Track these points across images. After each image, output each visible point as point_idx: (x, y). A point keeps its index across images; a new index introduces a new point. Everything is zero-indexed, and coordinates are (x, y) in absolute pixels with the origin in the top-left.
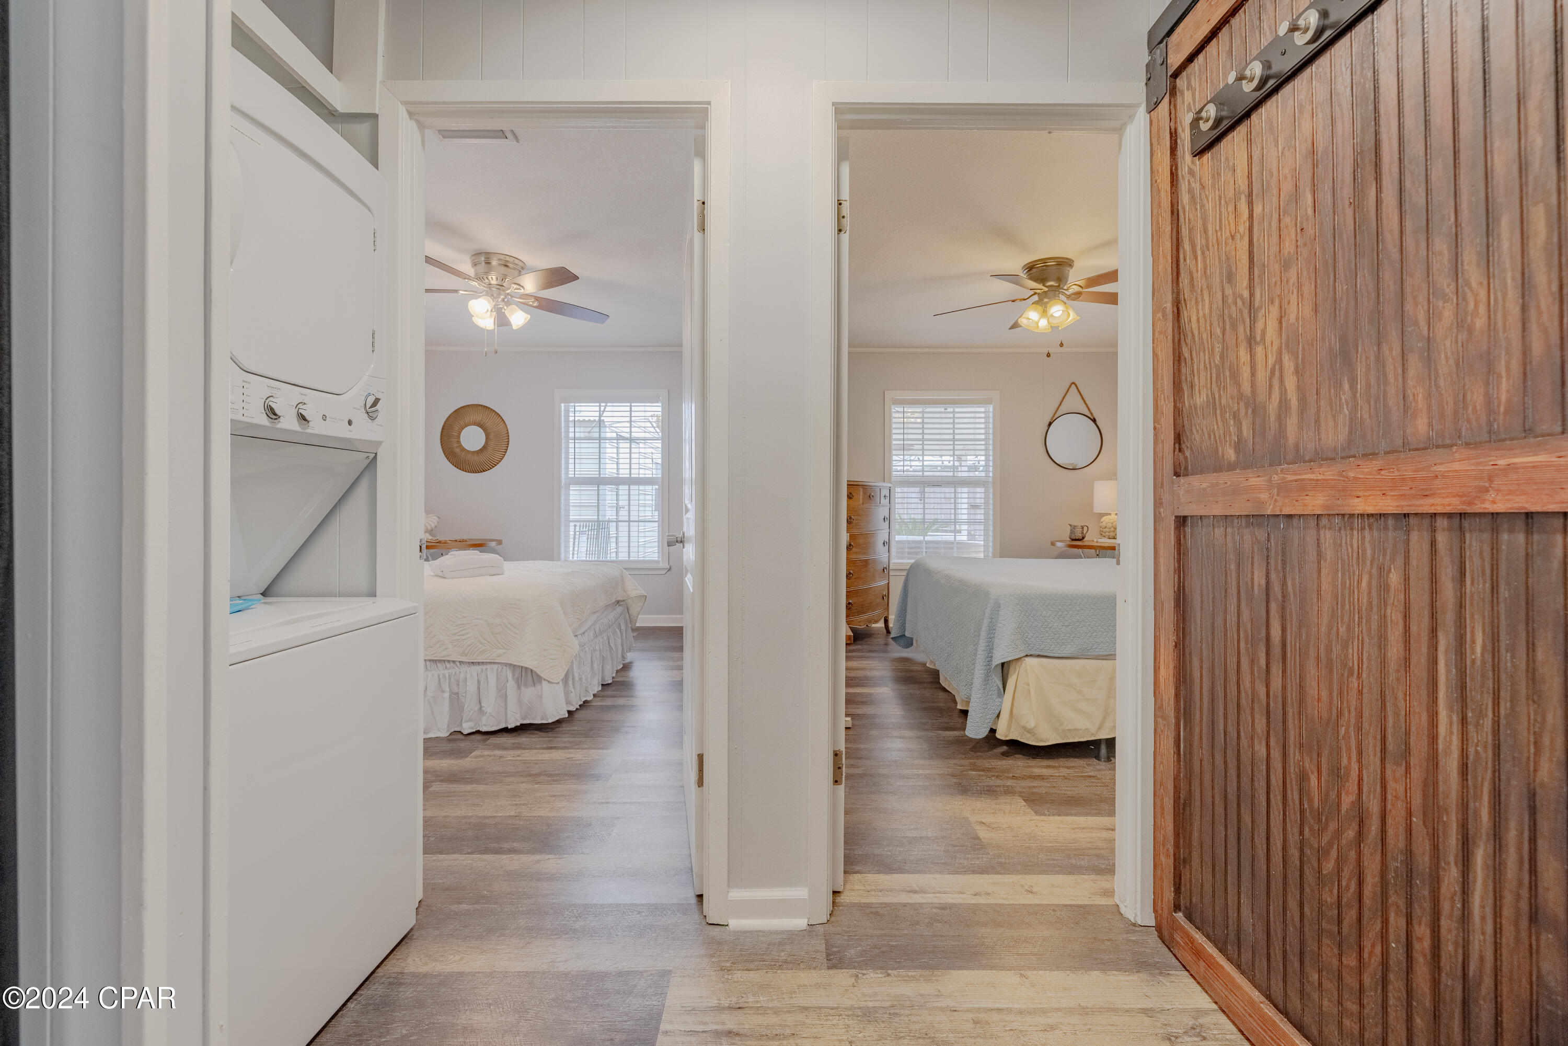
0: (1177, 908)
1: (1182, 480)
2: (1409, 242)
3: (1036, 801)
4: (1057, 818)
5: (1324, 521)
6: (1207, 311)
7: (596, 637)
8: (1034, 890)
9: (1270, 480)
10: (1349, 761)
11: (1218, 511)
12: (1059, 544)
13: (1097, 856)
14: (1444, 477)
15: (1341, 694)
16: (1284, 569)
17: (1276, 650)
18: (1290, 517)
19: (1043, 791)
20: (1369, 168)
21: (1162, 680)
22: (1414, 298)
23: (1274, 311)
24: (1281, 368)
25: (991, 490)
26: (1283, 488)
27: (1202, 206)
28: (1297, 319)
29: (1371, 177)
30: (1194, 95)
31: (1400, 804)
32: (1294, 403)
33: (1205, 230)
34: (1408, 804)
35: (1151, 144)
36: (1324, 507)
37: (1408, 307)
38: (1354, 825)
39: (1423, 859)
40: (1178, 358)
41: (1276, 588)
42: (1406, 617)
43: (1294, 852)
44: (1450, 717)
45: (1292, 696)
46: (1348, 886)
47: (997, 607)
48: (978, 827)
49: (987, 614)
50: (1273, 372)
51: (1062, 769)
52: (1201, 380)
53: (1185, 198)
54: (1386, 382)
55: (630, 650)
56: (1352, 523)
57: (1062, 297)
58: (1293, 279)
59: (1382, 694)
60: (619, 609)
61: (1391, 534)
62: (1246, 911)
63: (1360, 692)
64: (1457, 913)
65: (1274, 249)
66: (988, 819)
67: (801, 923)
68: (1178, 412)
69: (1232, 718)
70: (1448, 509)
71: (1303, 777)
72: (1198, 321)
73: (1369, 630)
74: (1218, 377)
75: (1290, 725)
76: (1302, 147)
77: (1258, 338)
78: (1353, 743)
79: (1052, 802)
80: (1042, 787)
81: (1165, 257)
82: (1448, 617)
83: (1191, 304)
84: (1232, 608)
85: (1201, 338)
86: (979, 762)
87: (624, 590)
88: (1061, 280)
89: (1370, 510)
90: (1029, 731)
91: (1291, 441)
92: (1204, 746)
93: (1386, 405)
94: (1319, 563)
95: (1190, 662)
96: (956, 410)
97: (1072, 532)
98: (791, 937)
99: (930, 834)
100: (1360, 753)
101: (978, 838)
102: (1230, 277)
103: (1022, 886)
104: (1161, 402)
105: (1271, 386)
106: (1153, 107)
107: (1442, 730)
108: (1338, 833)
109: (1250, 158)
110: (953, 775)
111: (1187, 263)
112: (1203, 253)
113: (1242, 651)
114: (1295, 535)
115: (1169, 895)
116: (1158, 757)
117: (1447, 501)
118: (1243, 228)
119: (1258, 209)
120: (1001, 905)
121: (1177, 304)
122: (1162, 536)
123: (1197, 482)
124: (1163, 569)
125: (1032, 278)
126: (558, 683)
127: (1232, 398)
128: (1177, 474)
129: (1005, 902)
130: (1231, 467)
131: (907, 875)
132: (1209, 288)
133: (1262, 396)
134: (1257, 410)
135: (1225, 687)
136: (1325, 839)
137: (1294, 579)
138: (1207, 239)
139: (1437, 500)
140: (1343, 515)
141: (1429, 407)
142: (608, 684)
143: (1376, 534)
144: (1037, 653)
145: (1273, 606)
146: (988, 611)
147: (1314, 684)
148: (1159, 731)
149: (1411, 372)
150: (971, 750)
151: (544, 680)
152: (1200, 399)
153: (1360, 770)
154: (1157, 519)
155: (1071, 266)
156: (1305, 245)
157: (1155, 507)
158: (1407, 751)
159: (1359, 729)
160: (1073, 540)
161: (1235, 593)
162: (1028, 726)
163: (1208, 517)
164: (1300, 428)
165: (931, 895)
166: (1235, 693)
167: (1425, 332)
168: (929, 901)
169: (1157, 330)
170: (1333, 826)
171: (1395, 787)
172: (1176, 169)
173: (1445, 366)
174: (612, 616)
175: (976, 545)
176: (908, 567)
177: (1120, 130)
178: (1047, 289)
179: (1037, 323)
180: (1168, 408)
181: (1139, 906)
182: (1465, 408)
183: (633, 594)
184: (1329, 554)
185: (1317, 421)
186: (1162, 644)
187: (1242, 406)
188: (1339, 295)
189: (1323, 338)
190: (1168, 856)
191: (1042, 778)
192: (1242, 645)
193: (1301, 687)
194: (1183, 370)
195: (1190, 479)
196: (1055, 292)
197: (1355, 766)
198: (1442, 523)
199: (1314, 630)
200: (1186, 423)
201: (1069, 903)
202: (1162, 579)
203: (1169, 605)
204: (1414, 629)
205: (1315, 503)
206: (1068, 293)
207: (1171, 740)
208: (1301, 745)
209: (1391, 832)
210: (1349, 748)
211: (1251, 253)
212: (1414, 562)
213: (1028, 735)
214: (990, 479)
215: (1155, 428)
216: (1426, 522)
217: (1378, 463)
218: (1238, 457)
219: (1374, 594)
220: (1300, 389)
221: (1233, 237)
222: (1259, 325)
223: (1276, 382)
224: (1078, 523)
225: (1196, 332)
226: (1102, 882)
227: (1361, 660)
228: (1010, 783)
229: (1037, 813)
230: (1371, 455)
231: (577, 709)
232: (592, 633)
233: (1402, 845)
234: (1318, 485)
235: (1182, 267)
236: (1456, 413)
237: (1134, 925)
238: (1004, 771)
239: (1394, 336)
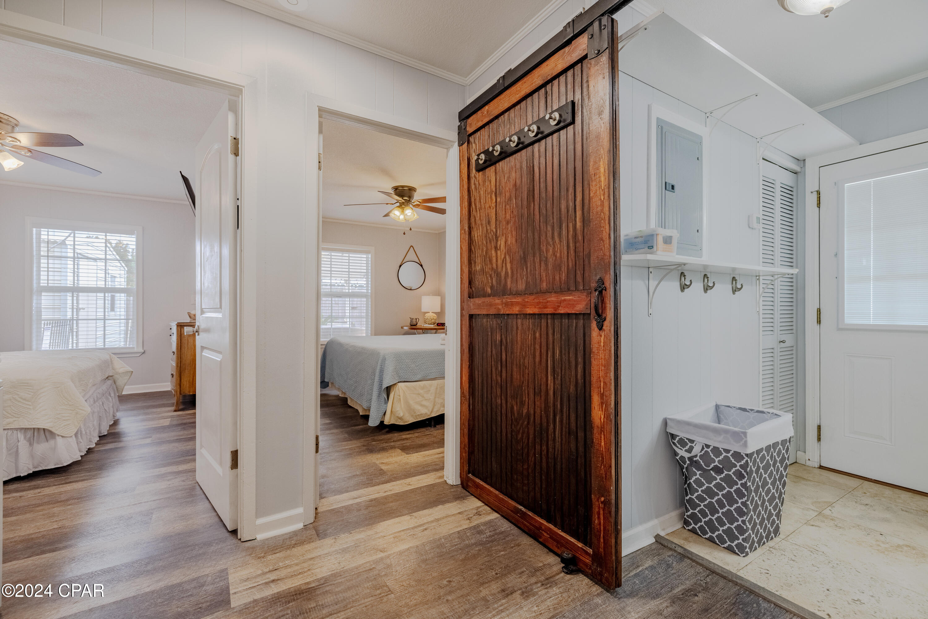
0: (469, 473)
1: (472, 300)
2: (541, 224)
3: (405, 449)
4: (416, 454)
5: (519, 316)
6: (481, 234)
7: (95, 402)
8: (411, 484)
9: (502, 301)
10: (525, 399)
11: (485, 313)
12: (405, 328)
13: (435, 465)
14: (550, 302)
15: (523, 375)
16: (506, 333)
17: (504, 363)
18: (508, 315)
19: (408, 444)
20: (531, 197)
21: (463, 381)
22: (543, 243)
23: (504, 239)
24: (506, 260)
25: (370, 300)
26: (506, 304)
27: (479, 192)
28: (511, 243)
29: (532, 200)
30: (476, 146)
31: (539, 409)
32: (510, 273)
33: (480, 202)
34: (541, 408)
35: (460, 160)
36: (519, 311)
37: (542, 246)
38: (527, 420)
39: (545, 424)
40: (470, 250)
41: (504, 340)
42: (541, 348)
43: (509, 435)
44: (551, 377)
45: (509, 379)
46: (525, 441)
47: (384, 359)
48: (381, 465)
49: (379, 364)
50: (503, 261)
51: (415, 434)
52: (478, 260)
53: (473, 187)
54: (536, 270)
55: (117, 411)
56: (526, 317)
57: (411, 206)
58: (509, 229)
59: (534, 374)
60: (109, 382)
61: (537, 320)
62: (494, 463)
63: (528, 374)
64: (553, 438)
65: (504, 216)
66: (385, 461)
67: (300, 526)
68: (470, 272)
69: (489, 392)
70: (551, 312)
71: (512, 407)
72: (478, 237)
73: (531, 352)
74: (485, 260)
75: (508, 390)
76: (512, 182)
77: (498, 248)
78: (526, 392)
79: (413, 448)
80: (408, 443)
81: (465, 208)
82: (551, 346)
83: (475, 229)
84: (489, 349)
85: (478, 244)
86: (376, 438)
87: (113, 369)
88: (410, 197)
89: (531, 312)
90: (400, 418)
91: (509, 287)
92: (479, 405)
93: (535, 277)
94: (517, 331)
95: (474, 373)
96: (350, 255)
97: (411, 321)
98: (295, 533)
99: (358, 473)
100: (528, 395)
101: (382, 470)
102: (489, 223)
103: (405, 484)
104: (464, 267)
105: (502, 266)
106: (460, 145)
107: (549, 382)
108: (523, 423)
109: (496, 179)
110: (364, 446)
111: (474, 213)
112: (479, 210)
113: (493, 365)
114: (510, 321)
115: (466, 468)
116: (462, 413)
117: (550, 310)
118: (493, 205)
119: (498, 200)
120: (397, 493)
121: (470, 228)
122: (464, 323)
123: (478, 301)
124: (464, 336)
125: (396, 194)
126: (71, 437)
127: (490, 269)
128: (469, 297)
129: (399, 491)
130: (489, 296)
131: (350, 493)
132: (482, 225)
133: (499, 270)
134: (498, 275)
135: (487, 380)
136: (518, 427)
137: (509, 337)
138: (481, 205)
139: (548, 310)
140: (524, 314)
141: (546, 279)
142: (104, 436)
143: (533, 320)
144: (404, 380)
145: (503, 347)
146: (380, 361)
147: (515, 373)
148: (462, 403)
149: (542, 268)
150: (370, 433)
151: (58, 435)
152: (478, 268)
153: (528, 400)
154: (462, 315)
155: (415, 191)
156: (513, 217)
157: (461, 311)
158: (541, 391)
159: (528, 386)
160: (411, 325)
161: (490, 344)
162: (400, 416)
163: (481, 314)
164: (512, 283)
165: (364, 498)
166: (490, 382)
167: (545, 255)
168: (364, 500)
169: (462, 237)
170: (521, 422)
171: (538, 403)
172: (470, 174)
173: (550, 267)
174: (104, 387)
175: (362, 330)
176: (326, 343)
177: (448, 149)
178: (404, 201)
179: (399, 217)
180: (466, 270)
181: (454, 476)
182: (555, 281)
183: (121, 370)
184: (520, 328)
185: (517, 281)
186: (464, 367)
187: (493, 272)
188: (523, 238)
189: (518, 252)
190: (466, 453)
191: (407, 439)
192: (493, 363)
193: (512, 375)
194: (472, 256)
195: (474, 299)
196: (408, 202)
197: (527, 400)
198: (549, 317)
199: (516, 354)
200: (473, 277)
201: (426, 484)
202: (464, 340)
203: (466, 351)
204: (542, 351)
205: (516, 310)
206: (414, 204)
207: (467, 405)
208: (512, 396)
209: (536, 418)
210: (525, 394)
211: (496, 214)
212: (542, 329)
213: (400, 420)
214: (369, 294)
215: (461, 278)
216: (546, 316)
217: (533, 297)
218: (491, 292)
219: (532, 341)
220: (511, 268)
221: (490, 207)
222: (499, 243)
223: (504, 265)
224: (414, 317)
225: (477, 241)
226: (439, 474)
227: (529, 363)
228: (392, 444)
229: (407, 454)
230: (531, 294)
231: (85, 454)
232: (92, 400)
233: (539, 422)
234: (517, 303)
235: (471, 214)
236: (553, 282)
237: (452, 486)
238: (389, 439)
239: (538, 255)
